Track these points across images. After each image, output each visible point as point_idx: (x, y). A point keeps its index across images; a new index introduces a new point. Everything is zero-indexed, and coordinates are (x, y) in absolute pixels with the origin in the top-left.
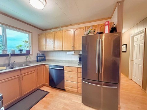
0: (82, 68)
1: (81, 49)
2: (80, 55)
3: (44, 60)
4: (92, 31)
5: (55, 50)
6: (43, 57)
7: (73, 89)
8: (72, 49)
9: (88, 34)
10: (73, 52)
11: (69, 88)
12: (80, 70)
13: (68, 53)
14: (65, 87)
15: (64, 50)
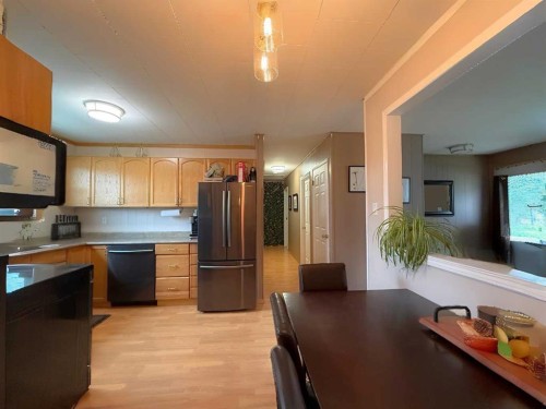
0: (199, 244)
1: (196, 204)
2: (195, 218)
3: (78, 234)
4: (219, 172)
5: (125, 205)
6: (72, 228)
7: (179, 293)
8: (174, 205)
9: (211, 176)
10: (177, 212)
11: (168, 294)
12: (194, 249)
13: (164, 213)
14: (157, 294)
15: (152, 205)
